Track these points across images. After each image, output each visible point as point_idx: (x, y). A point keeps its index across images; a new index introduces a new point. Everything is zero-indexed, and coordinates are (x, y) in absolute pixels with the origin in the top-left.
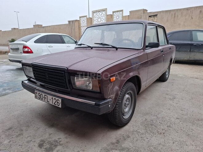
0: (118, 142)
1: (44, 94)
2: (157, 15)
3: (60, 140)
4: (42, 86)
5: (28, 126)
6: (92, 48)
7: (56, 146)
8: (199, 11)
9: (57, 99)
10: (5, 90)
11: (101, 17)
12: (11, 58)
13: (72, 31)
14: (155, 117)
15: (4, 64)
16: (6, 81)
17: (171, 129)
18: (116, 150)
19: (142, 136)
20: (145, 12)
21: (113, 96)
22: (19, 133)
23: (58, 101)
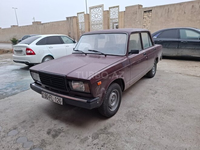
0: (105, 128)
1: (49, 95)
2: (151, 10)
3: (63, 128)
4: (46, 88)
5: (38, 119)
6: (86, 54)
7: (60, 133)
8: (191, 6)
9: (59, 98)
10: (14, 89)
11: (98, 13)
12: (15, 59)
13: (70, 27)
14: (137, 109)
15: (8, 64)
16: (14, 82)
17: (147, 118)
18: (103, 134)
19: (124, 123)
20: (141, 7)
21: (101, 95)
22: (31, 124)
23: (60, 100)
